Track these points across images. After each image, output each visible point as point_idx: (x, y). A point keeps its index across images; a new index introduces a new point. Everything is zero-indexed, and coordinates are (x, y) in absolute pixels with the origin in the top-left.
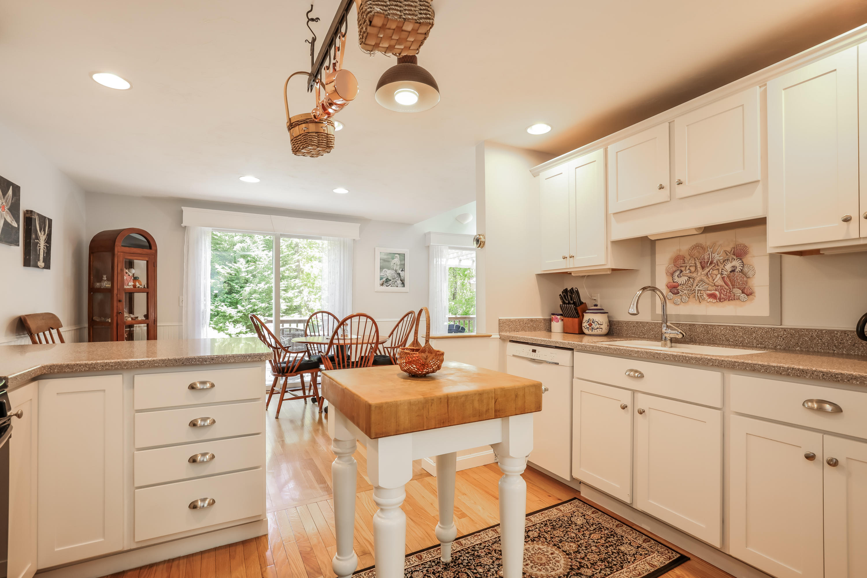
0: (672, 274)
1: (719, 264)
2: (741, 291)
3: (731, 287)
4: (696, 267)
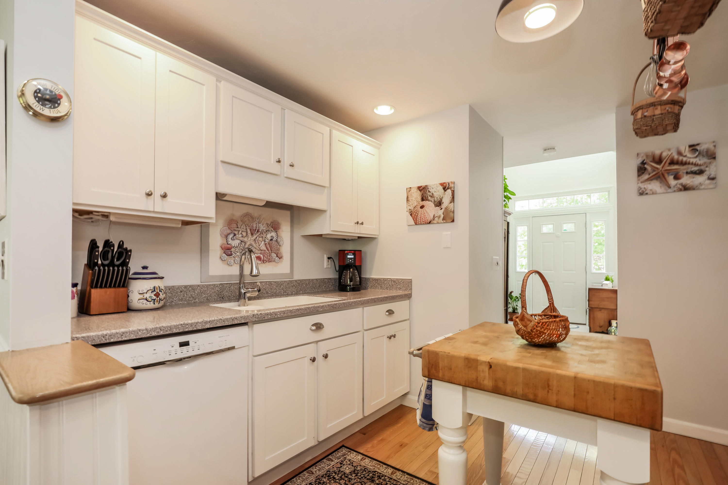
0: (227, 236)
1: (264, 233)
2: (276, 256)
3: (270, 252)
4: (247, 232)
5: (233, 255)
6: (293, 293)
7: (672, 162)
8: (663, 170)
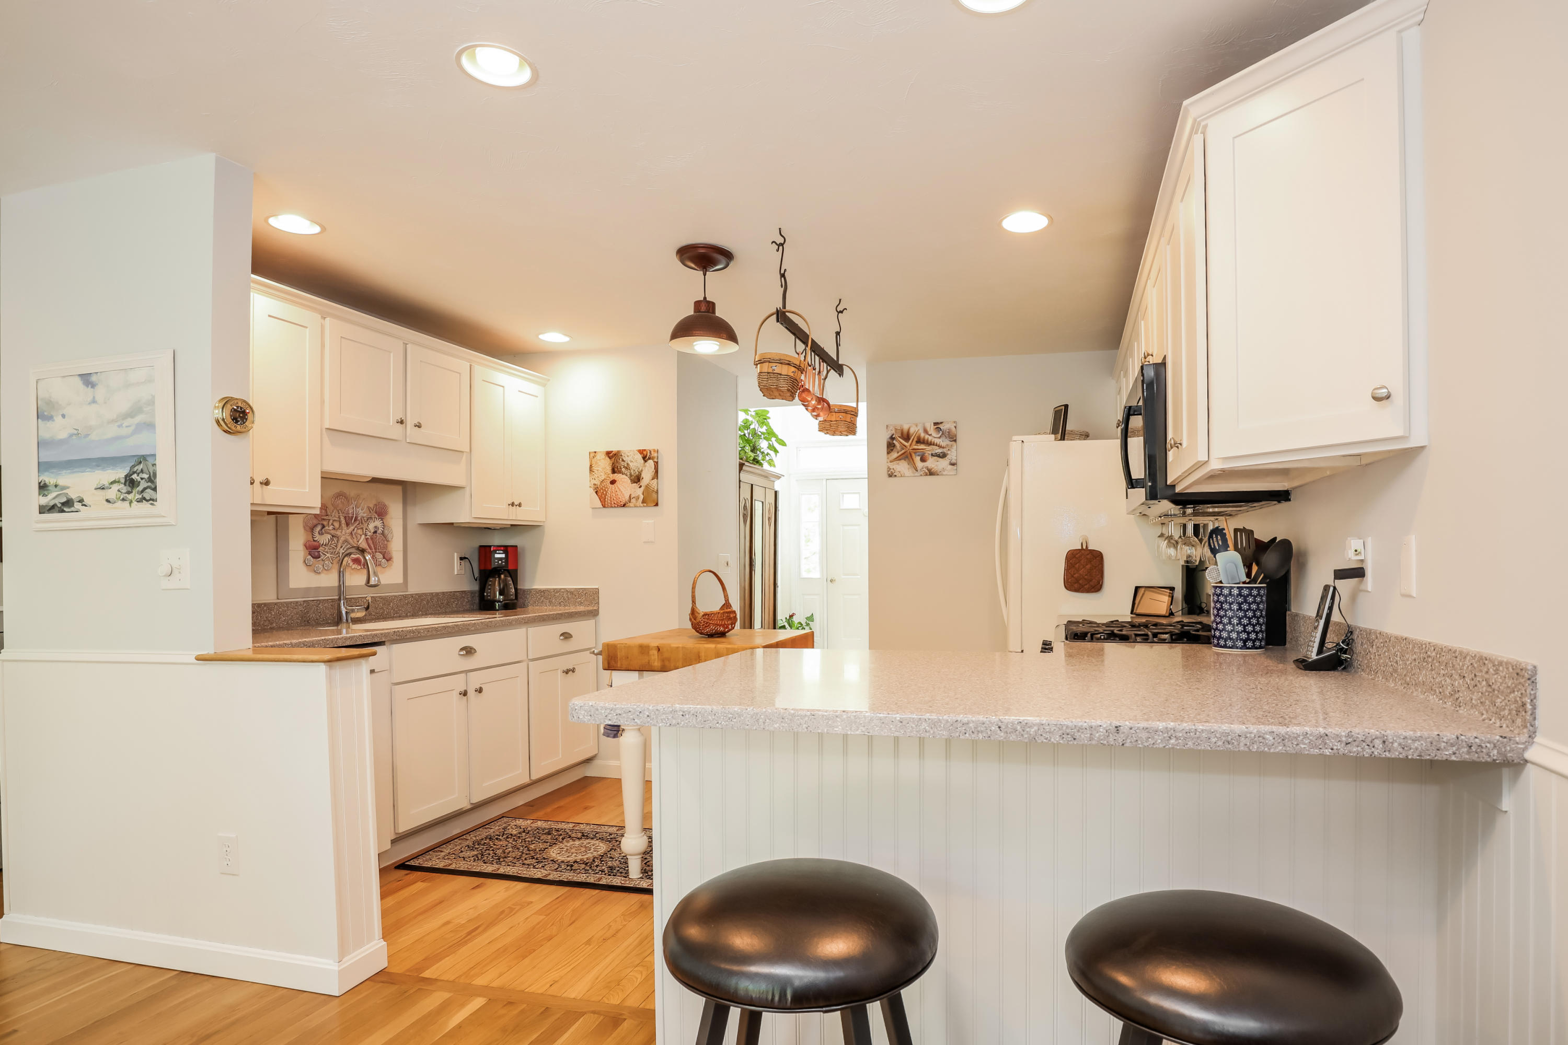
0: (312, 529)
1: (364, 522)
2: (382, 556)
3: (374, 551)
4: (340, 522)
5: (322, 558)
6: (409, 614)
7: (919, 441)
8: (911, 448)
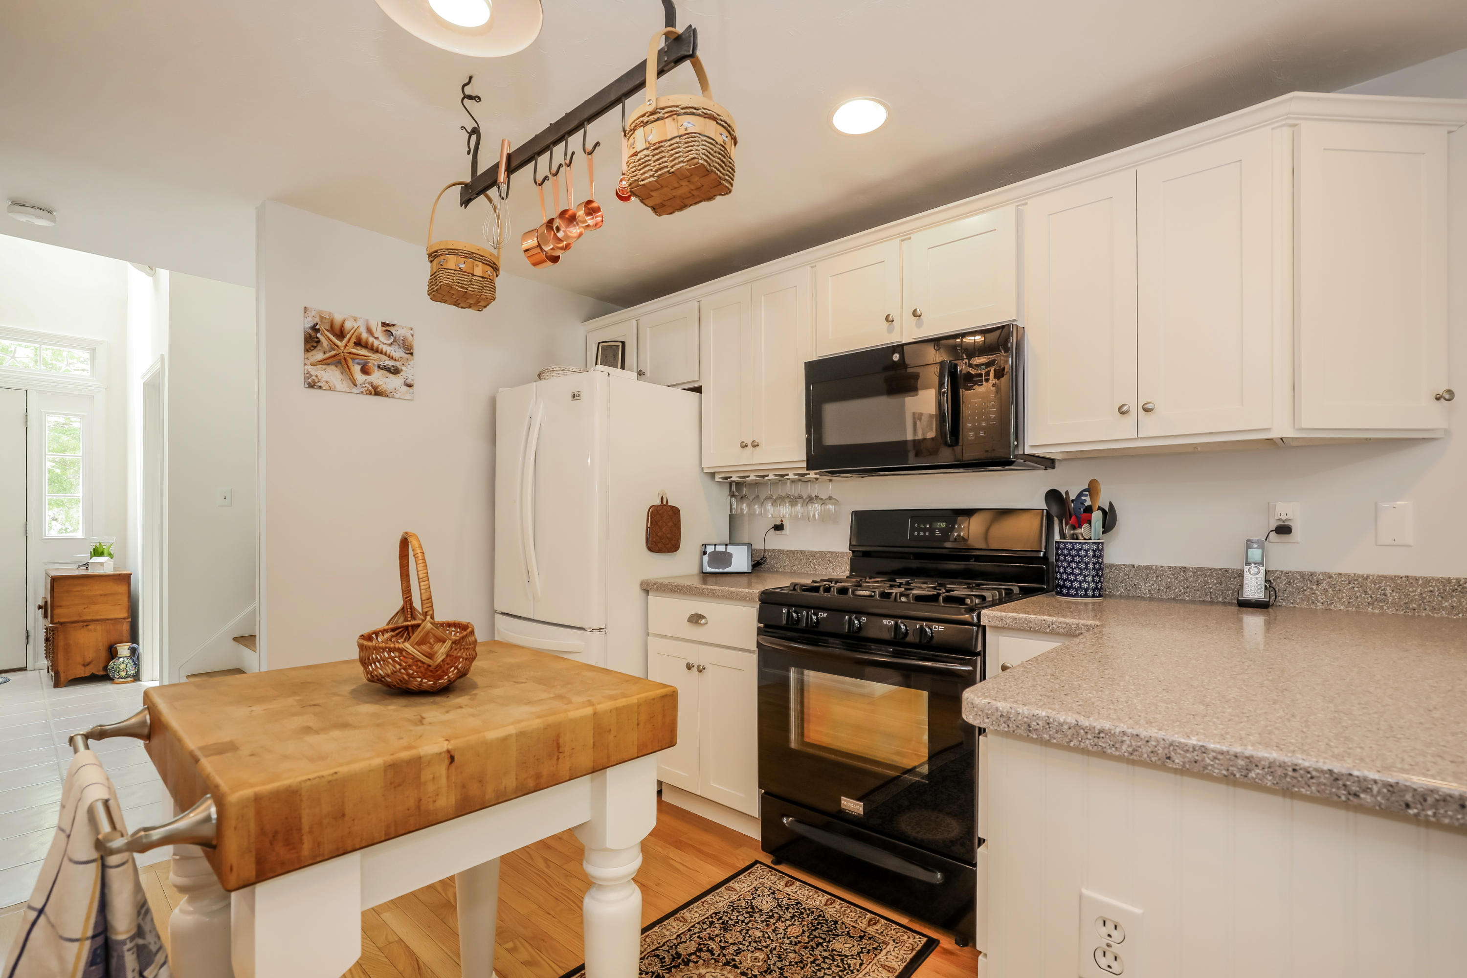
7: (359, 343)
8: (346, 351)
